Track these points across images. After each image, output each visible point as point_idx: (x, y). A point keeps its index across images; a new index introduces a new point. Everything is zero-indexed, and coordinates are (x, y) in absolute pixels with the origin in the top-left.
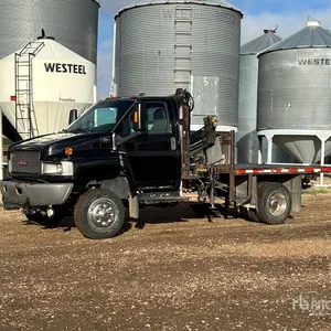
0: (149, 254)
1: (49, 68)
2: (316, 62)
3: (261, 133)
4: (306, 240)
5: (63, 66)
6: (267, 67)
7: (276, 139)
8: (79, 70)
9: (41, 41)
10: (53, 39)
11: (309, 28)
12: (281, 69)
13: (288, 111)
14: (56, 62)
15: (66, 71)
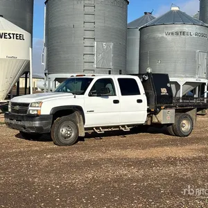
0: (63, 157)
2: (177, 33)
4: (166, 148)
5: (9, 34)
6: (145, 37)
8: (20, 37)
10: (2, 16)
11: (171, 12)
13: (158, 65)
14: (4, 32)
15: (10, 38)
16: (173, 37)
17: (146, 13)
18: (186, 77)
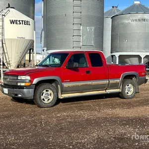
1: (12, 22)
2: (139, 20)
3: (113, 54)
5: (19, 21)
6: (116, 23)
7: (120, 56)
9: (8, 9)
10: (14, 8)
11: (135, 5)
12: (122, 24)
13: (126, 43)
14: (15, 19)
15: (20, 24)
16: (136, 22)
17: (113, 7)
18: (146, 52)
